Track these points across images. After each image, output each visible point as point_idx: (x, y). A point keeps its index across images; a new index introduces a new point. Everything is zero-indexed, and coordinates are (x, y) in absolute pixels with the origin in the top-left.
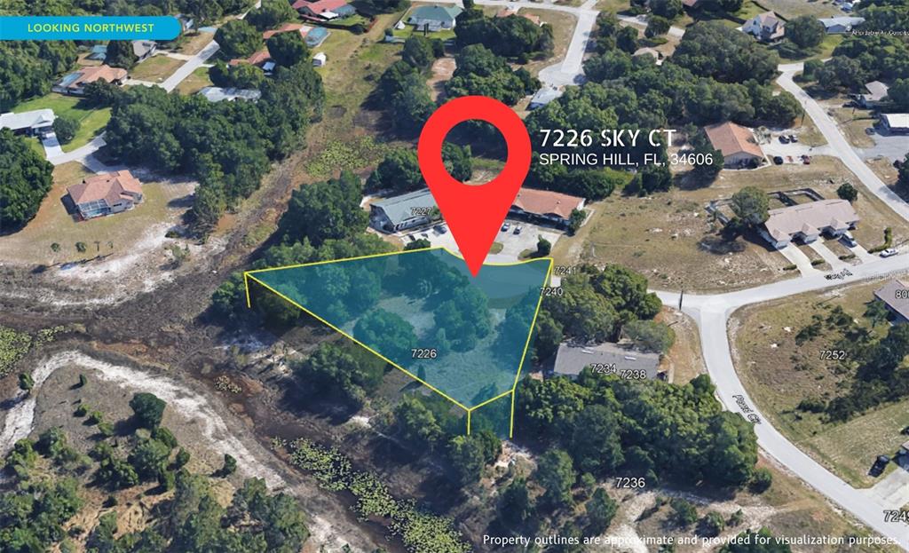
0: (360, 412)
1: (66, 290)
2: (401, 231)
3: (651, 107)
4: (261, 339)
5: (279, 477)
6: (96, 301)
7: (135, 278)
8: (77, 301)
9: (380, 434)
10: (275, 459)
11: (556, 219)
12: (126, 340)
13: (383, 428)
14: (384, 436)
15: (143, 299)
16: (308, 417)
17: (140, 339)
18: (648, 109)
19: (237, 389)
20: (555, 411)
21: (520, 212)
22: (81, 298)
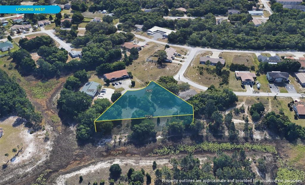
0: (156, 136)
1: (25, 165)
2: (95, 97)
3: (108, 44)
4: (107, 138)
5: (165, 160)
6: (40, 162)
7: (42, 149)
8: (33, 165)
9: (168, 137)
10: (157, 157)
11: (125, 77)
12: (68, 164)
13: (166, 135)
14: (169, 137)
15: (53, 152)
16: (147, 145)
17: (72, 161)
18: (108, 45)
19: (121, 152)
20: (198, 107)
21: (115, 79)
22: (34, 164)
